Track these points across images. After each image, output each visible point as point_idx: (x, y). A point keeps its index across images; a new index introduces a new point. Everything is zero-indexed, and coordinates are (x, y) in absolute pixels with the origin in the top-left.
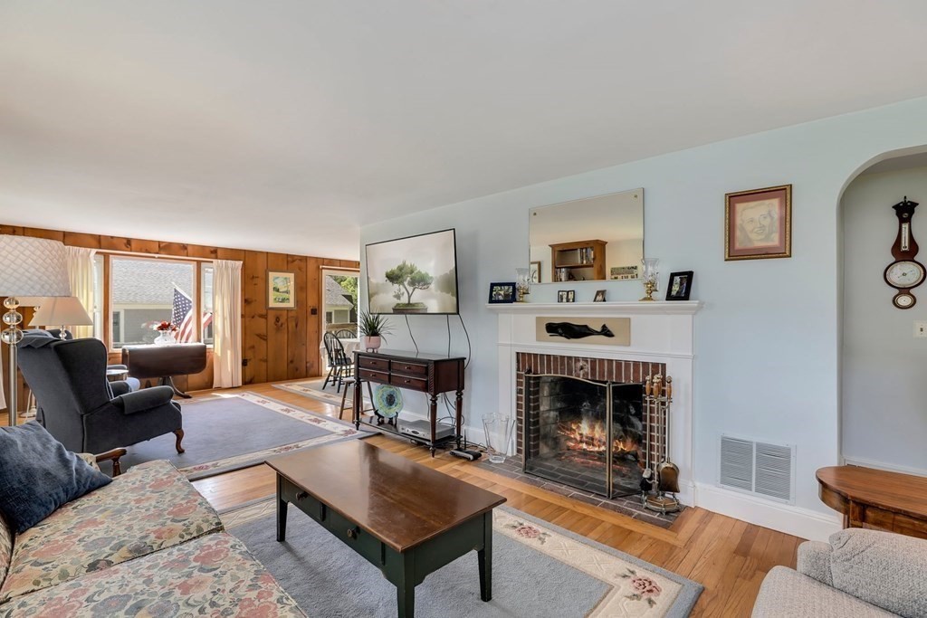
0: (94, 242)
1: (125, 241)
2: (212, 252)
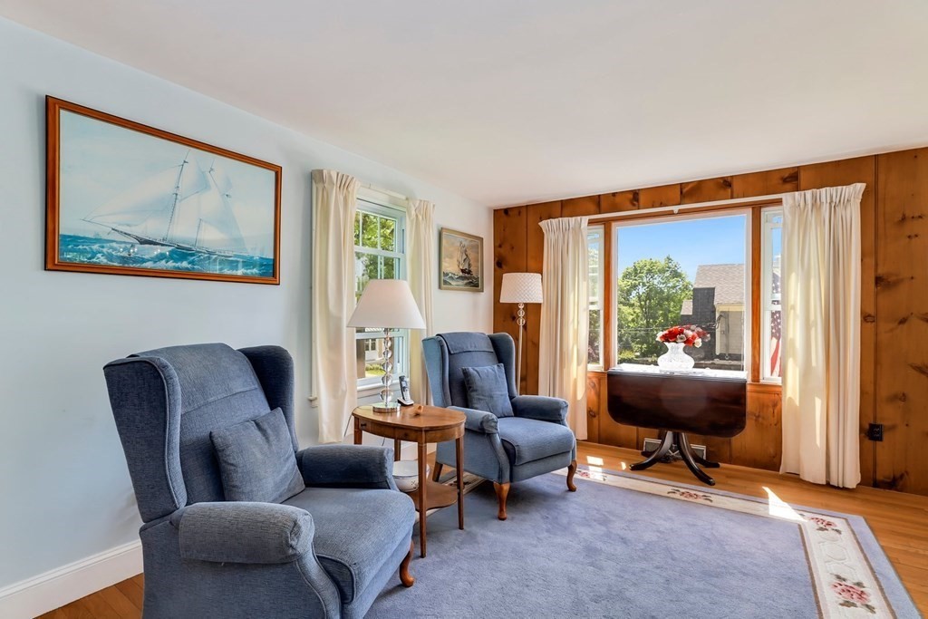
0: (592, 207)
1: (631, 196)
2: (785, 181)
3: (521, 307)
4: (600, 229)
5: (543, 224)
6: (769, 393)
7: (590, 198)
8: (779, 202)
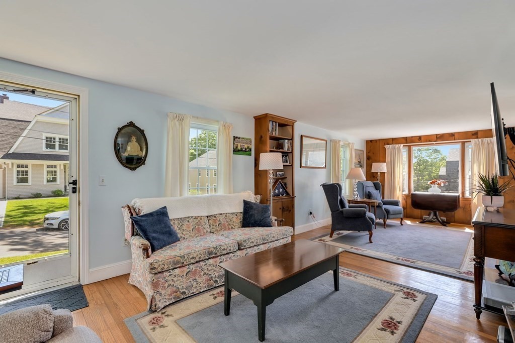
0: (404, 141)
1: (418, 138)
2: (473, 135)
3: (379, 173)
4: (407, 148)
5: (386, 146)
6: (468, 201)
7: (403, 138)
8: (470, 141)
